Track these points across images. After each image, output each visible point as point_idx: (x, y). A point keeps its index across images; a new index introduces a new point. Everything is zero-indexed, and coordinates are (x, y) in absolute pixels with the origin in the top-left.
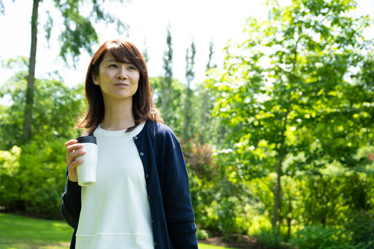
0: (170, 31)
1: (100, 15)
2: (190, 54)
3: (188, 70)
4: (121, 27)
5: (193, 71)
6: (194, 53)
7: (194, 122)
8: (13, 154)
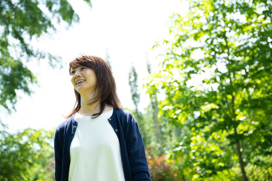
1: (29, 53)
3: (133, 92)
4: (54, 61)
5: (138, 93)
6: (135, 76)
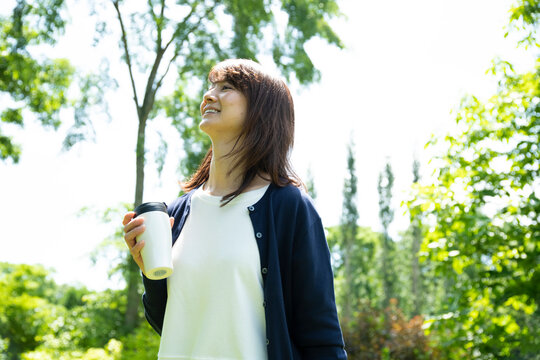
0: (353, 150)
2: (385, 182)
3: (384, 206)
5: (391, 207)
6: (391, 179)
7: (400, 290)
8: (110, 353)
